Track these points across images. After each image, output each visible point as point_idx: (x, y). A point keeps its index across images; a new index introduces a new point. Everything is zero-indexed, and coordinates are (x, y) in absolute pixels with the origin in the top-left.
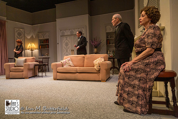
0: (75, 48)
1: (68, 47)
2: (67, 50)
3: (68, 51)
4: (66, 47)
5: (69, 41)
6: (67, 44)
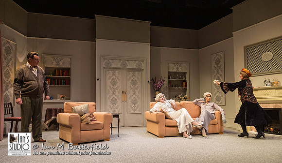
0: (128, 88)
1: (116, 86)
2: (114, 92)
4: (112, 86)
5: (118, 77)
6: (114, 81)
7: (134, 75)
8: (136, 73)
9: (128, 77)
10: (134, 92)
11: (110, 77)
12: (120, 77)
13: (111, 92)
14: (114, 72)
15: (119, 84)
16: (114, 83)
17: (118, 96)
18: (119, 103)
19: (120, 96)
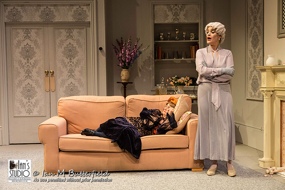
0: (59, 65)
1: (32, 61)
2: (28, 72)
3: (34, 74)
4: (24, 61)
5: (35, 42)
6: (28, 51)
7: (70, 36)
8: (75, 32)
9: (58, 41)
10: (71, 71)
11: (19, 42)
12: (40, 41)
13: (23, 74)
14: (27, 32)
15: (38, 55)
16: (28, 53)
17: (37, 82)
18: (40, 94)
19: (41, 81)
